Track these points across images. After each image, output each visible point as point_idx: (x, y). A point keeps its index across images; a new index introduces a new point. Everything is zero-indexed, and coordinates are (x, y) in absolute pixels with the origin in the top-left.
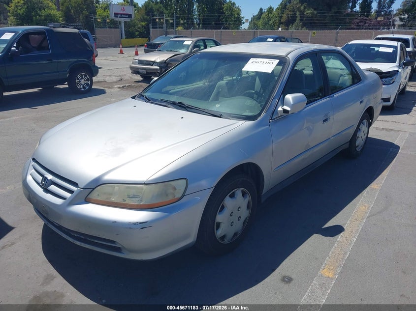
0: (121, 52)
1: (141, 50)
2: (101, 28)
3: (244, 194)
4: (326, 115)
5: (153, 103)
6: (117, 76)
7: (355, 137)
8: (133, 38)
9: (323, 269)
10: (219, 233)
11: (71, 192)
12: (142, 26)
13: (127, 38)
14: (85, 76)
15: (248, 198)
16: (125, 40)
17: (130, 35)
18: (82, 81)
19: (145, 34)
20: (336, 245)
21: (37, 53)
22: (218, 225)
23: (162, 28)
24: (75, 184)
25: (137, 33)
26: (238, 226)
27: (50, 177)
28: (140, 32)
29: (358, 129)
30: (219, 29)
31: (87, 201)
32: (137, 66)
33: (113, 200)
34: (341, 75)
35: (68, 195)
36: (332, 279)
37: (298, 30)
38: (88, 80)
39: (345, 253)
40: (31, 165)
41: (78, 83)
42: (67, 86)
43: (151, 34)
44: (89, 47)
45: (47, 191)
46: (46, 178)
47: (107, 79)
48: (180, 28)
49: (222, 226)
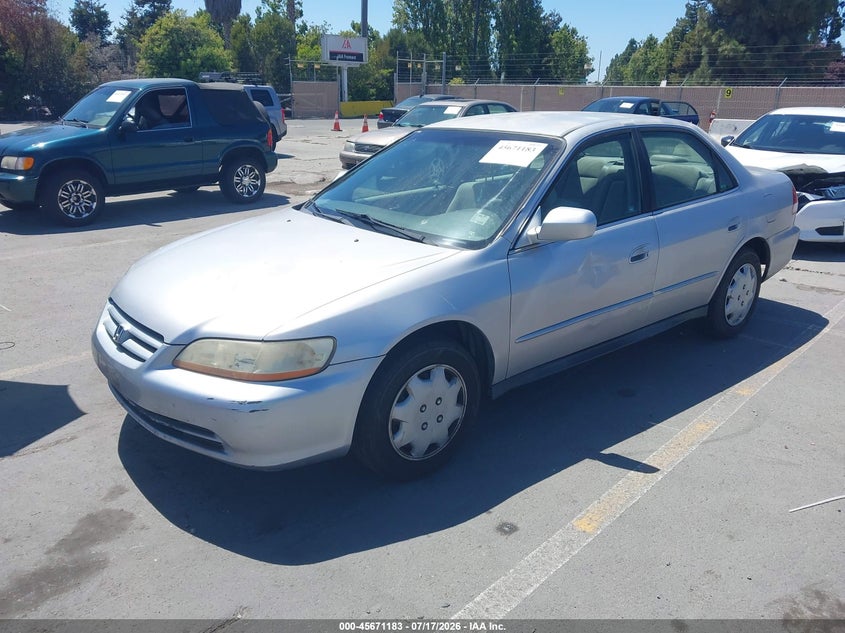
0: (337, 128)
1: (373, 123)
2: (302, 79)
3: (449, 377)
4: (641, 248)
5: (323, 217)
6: (318, 174)
7: (720, 296)
8: (364, 100)
9: (580, 519)
10: (399, 440)
11: (152, 349)
12: (384, 78)
13: (353, 99)
14: (251, 170)
15: (459, 384)
16: (347, 105)
17: (358, 94)
18: (246, 180)
19: (387, 94)
20: (620, 482)
21: (167, 128)
22: (397, 425)
23: (420, 80)
24: (160, 338)
25: (373, 91)
26: (438, 432)
27: (127, 326)
28: (378, 89)
29: (728, 280)
30: (531, 83)
31: (175, 365)
32: (353, 154)
33: (215, 364)
34: (701, 175)
35: (147, 354)
36: (590, 535)
37: (702, 84)
38: (256, 178)
39: (632, 498)
40: (106, 308)
41: (238, 184)
42: (217, 188)
43: (396, 92)
44: (260, 116)
45: (122, 349)
46: (122, 328)
47: (298, 179)
48: (456, 82)
49: (404, 427)
